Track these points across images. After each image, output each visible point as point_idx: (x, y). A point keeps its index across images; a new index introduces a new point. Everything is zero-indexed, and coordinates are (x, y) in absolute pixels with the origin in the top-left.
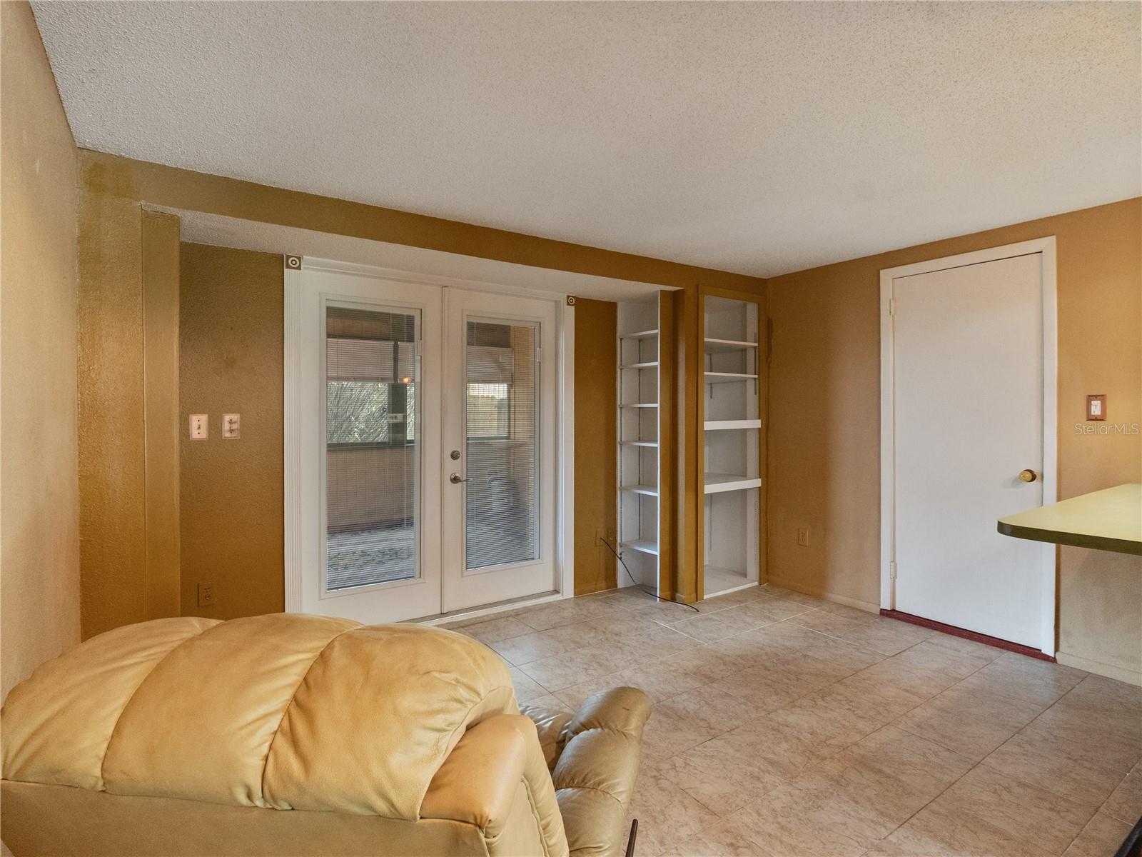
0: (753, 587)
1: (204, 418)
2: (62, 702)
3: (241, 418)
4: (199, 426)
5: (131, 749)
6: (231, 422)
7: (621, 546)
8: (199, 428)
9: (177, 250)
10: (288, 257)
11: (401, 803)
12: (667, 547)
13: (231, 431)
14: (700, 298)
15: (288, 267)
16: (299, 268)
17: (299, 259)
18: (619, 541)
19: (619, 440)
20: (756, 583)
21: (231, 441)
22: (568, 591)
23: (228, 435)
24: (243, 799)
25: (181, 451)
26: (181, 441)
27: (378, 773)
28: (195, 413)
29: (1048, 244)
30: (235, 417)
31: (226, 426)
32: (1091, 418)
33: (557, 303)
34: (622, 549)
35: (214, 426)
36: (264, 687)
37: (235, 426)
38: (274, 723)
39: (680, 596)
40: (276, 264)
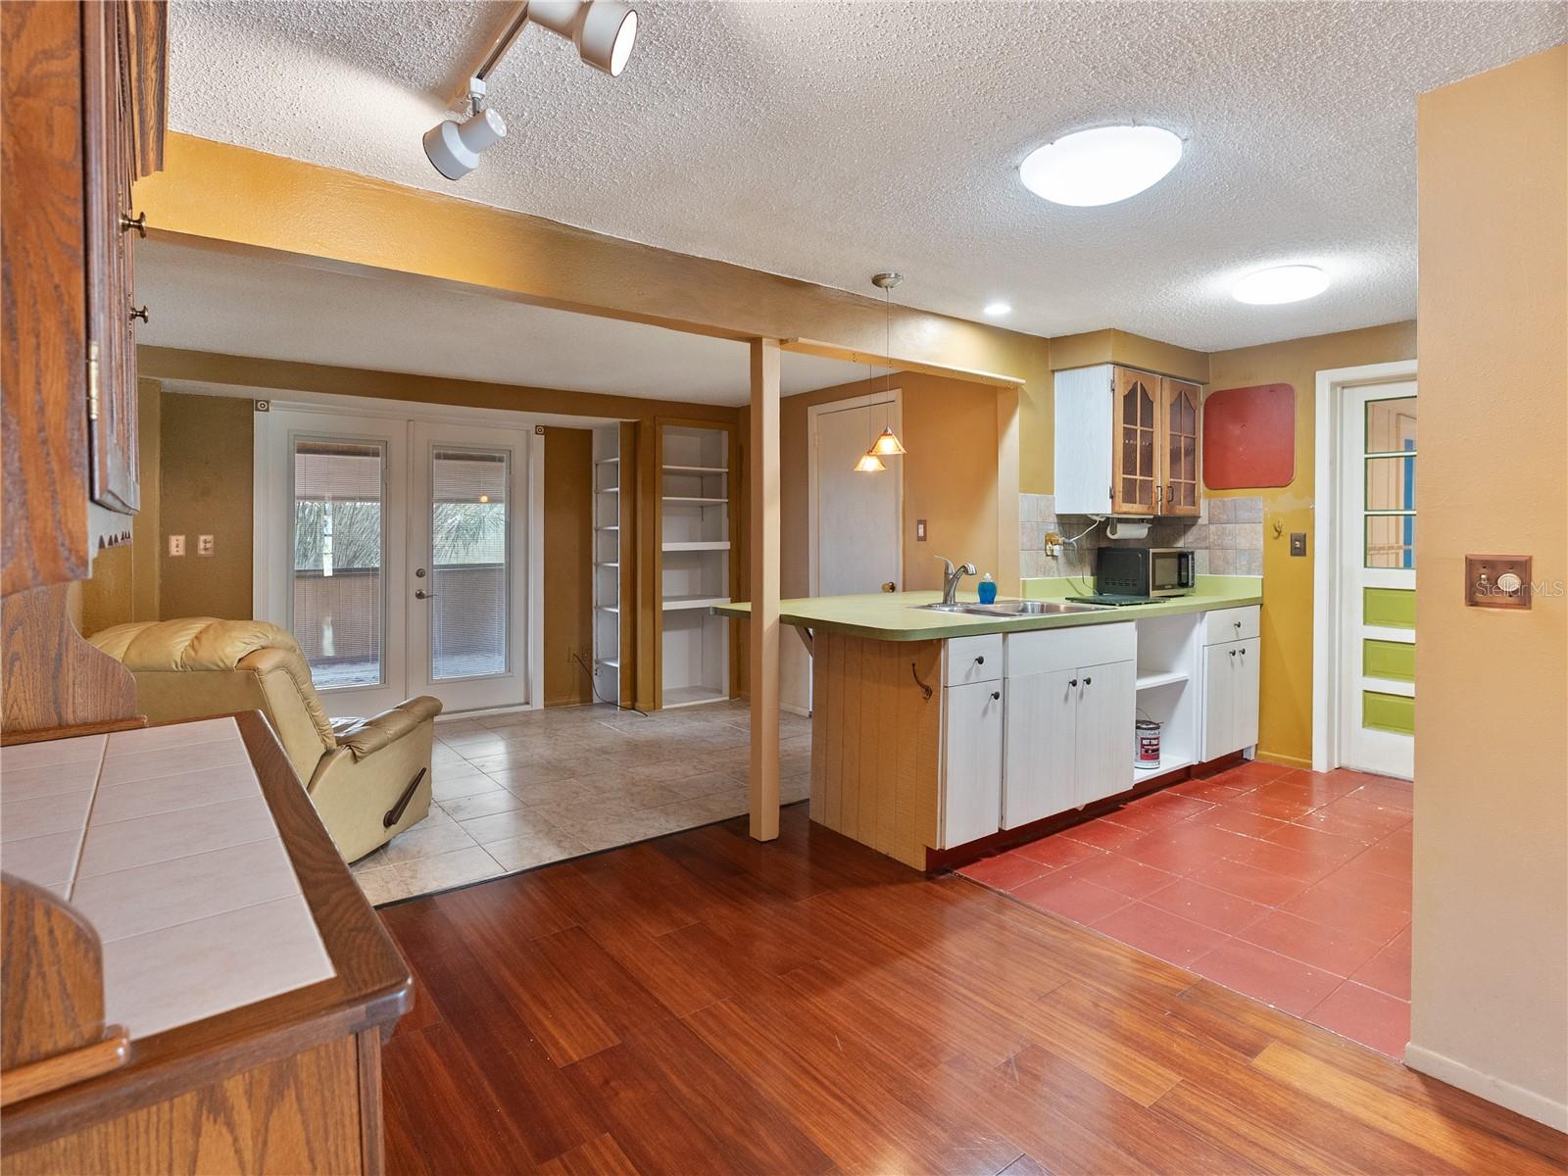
0: (724, 702)
1: (182, 538)
2: (106, 641)
3: (214, 538)
4: (177, 545)
5: (133, 653)
6: (205, 542)
7: (597, 663)
8: (177, 546)
9: (159, 397)
10: (257, 401)
11: (228, 663)
12: (628, 660)
13: (206, 549)
14: (657, 429)
15: (257, 410)
16: (267, 410)
17: (268, 402)
18: (594, 657)
19: (594, 561)
20: (727, 698)
21: (206, 558)
22: (538, 701)
23: (203, 552)
24: (174, 667)
25: (162, 566)
26: (161, 556)
27: (221, 653)
28: (175, 534)
29: (895, 395)
30: (209, 538)
31: (201, 545)
32: (920, 539)
33: (528, 431)
34: (598, 666)
35: (191, 546)
36: (185, 633)
37: (209, 545)
38: (187, 643)
39: (639, 705)
40: (247, 408)
